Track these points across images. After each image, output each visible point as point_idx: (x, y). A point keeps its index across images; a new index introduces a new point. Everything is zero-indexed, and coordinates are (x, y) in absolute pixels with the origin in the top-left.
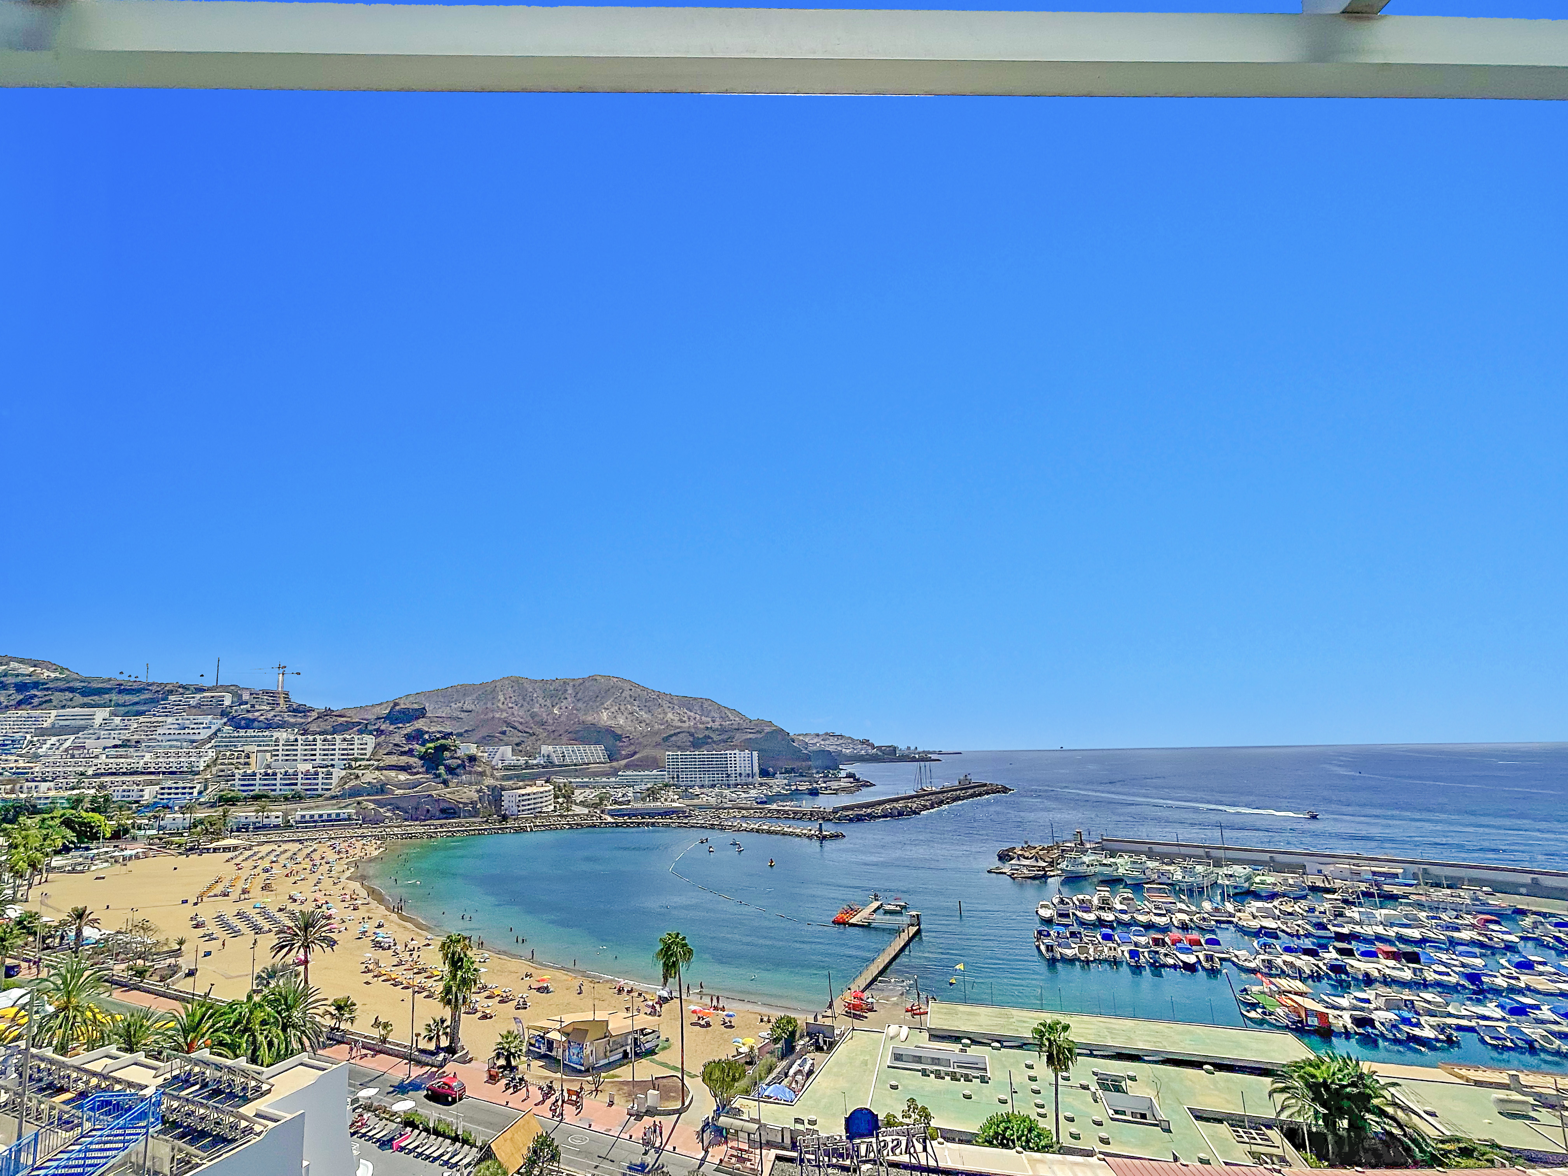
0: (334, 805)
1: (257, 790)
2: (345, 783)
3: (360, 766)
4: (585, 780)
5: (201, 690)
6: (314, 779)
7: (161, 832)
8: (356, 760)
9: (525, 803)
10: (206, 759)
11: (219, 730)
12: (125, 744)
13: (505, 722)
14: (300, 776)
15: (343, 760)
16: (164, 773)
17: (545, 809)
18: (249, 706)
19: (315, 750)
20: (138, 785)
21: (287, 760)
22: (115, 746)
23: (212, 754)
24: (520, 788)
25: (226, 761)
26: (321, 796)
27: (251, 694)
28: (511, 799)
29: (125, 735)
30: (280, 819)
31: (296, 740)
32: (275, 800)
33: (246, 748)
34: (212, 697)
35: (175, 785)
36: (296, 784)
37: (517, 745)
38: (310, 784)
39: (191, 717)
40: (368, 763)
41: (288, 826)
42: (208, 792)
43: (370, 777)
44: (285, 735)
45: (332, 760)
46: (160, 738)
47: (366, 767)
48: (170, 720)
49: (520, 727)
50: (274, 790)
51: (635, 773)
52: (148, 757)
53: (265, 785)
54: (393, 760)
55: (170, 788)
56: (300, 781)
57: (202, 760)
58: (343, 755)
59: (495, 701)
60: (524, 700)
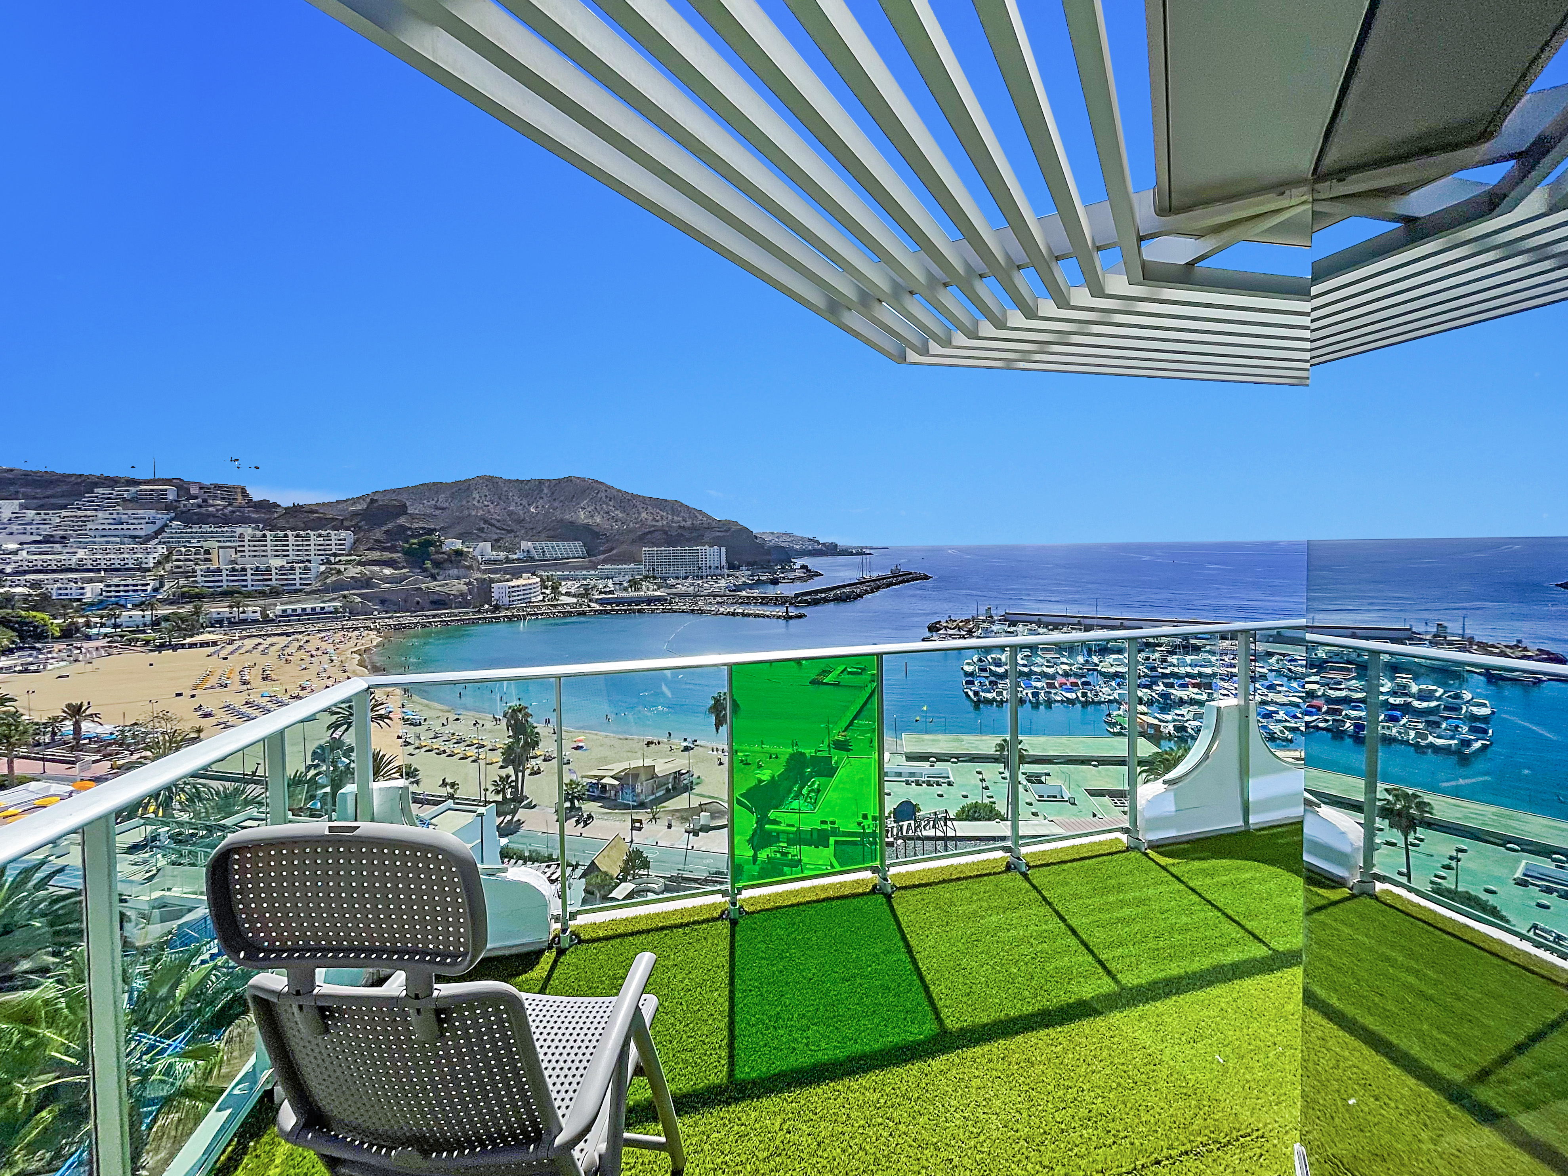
0: (316, 599)
1: (225, 587)
2: (328, 577)
3: (340, 561)
4: (565, 573)
5: (136, 483)
6: (291, 574)
7: (118, 630)
8: (335, 555)
9: (514, 594)
10: (156, 555)
11: (166, 525)
12: (48, 540)
13: (483, 519)
14: (274, 571)
15: (319, 555)
16: (105, 570)
17: (533, 600)
18: (200, 500)
19: (288, 545)
20: (76, 583)
21: (255, 556)
22: (35, 542)
23: (162, 550)
24: (508, 580)
25: (182, 558)
26: (301, 591)
27: (201, 488)
28: (501, 590)
29: (46, 530)
30: (259, 614)
31: (264, 536)
32: (248, 595)
33: (206, 545)
34: (152, 490)
35: (123, 582)
36: (270, 580)
37: (495, 540)
38: (286, 580)
39: (130, 512)
40: (349, 558)
41: (267, 620)
42: (165, 589)
43: (353, 571)
44: (250, 531)
45: (307, 555)
46: (90, 533)
47: (348, 562)
48: (100, 514)
49: (498, 524)
50: (246, 586)
51: (613, 566)
52: (81, 554)
53: (233, 581)
54: (376, 555)
55: (118, 586)
56: (274, 577)
57: (151, 556)
58: (319, 550)
59: (471, 500)
60: (500, 498)
